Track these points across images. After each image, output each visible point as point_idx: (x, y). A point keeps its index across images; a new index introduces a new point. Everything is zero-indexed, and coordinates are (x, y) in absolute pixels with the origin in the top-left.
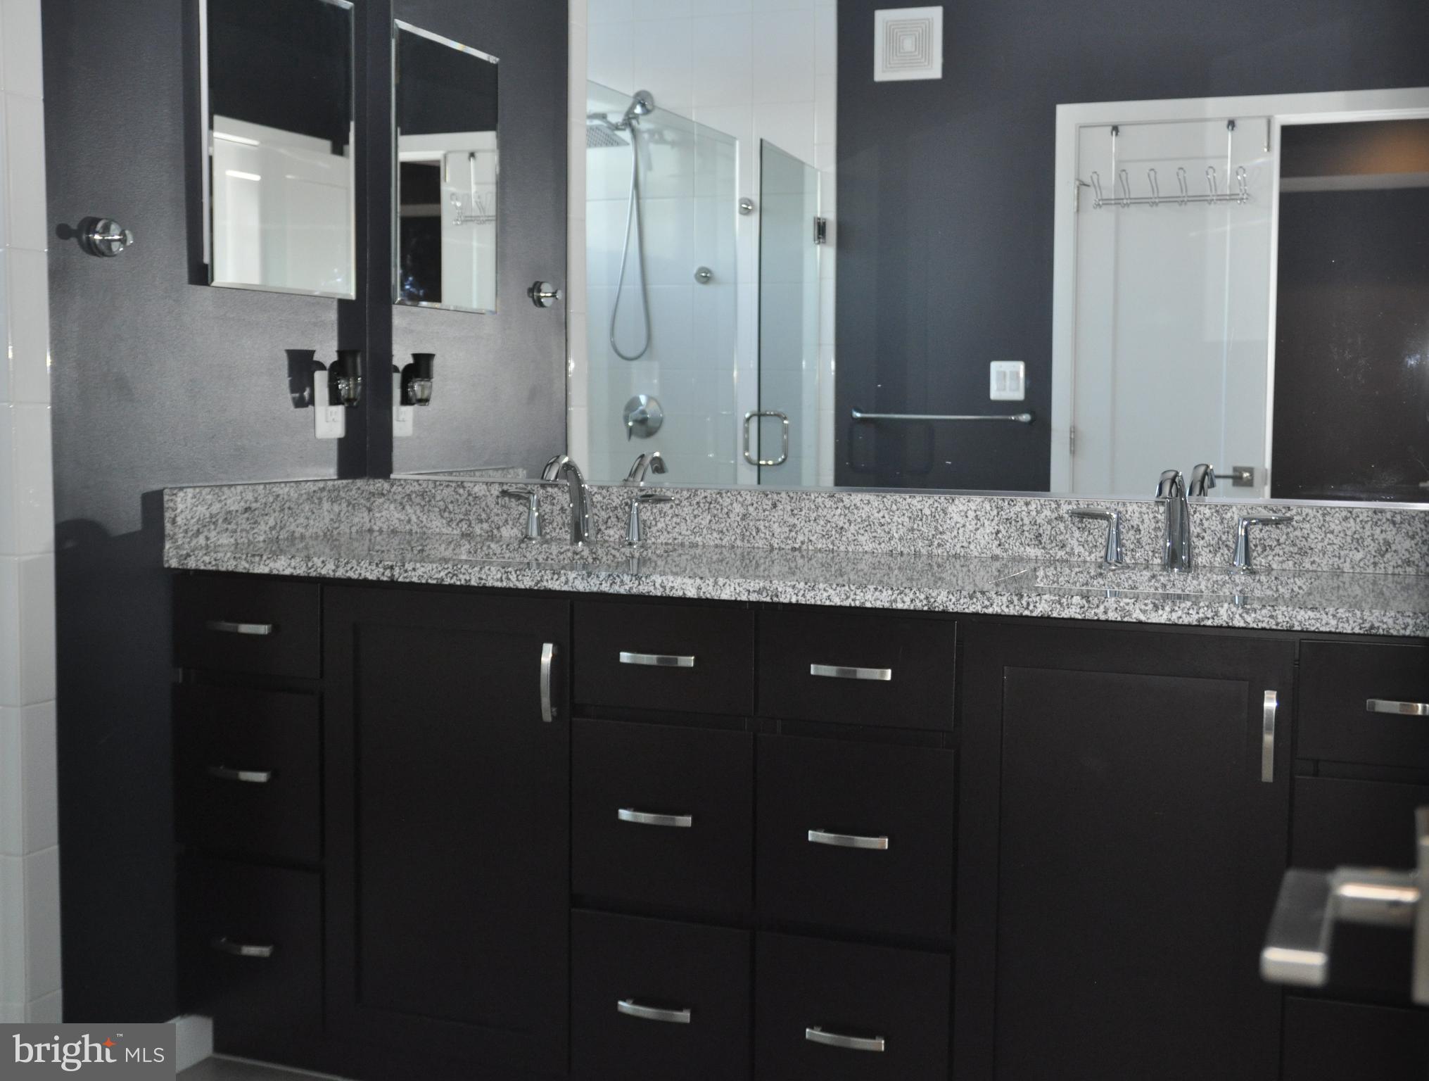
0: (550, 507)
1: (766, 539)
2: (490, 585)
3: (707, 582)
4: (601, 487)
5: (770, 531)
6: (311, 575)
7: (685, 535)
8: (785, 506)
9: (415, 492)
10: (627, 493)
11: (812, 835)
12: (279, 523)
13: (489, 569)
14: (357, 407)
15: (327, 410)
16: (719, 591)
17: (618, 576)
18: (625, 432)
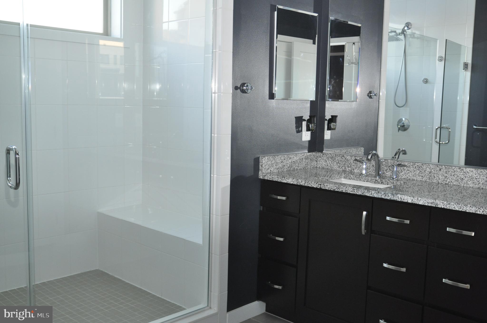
0: (369, 165)
1: (437, 180)
2: (349, 192)
3: (415, 198)
4: (385, 160)
5: (438, 177)
6: (298, 184)
7: (411, 177)
8: (444, 170)
9: (330, 157)
10: (393, 162)
11: (444, 280)
12: (290, 166)
13: (349, 188)
14: (314, 132)
15: (305, 132)
16: (419, 202)
17: (387, 194)
18: (397, 129)
